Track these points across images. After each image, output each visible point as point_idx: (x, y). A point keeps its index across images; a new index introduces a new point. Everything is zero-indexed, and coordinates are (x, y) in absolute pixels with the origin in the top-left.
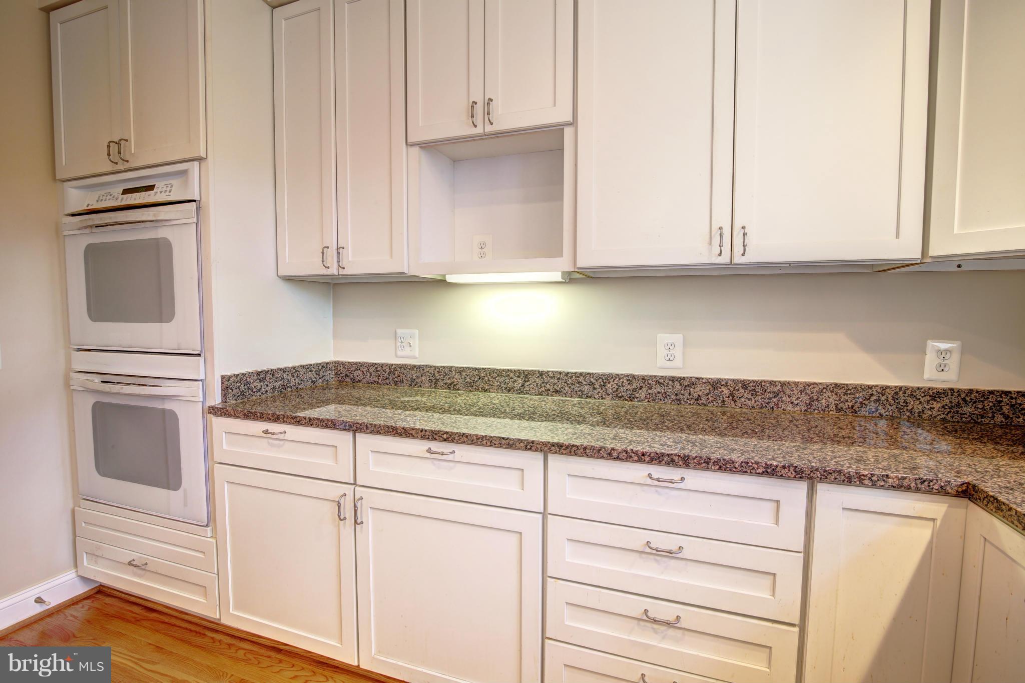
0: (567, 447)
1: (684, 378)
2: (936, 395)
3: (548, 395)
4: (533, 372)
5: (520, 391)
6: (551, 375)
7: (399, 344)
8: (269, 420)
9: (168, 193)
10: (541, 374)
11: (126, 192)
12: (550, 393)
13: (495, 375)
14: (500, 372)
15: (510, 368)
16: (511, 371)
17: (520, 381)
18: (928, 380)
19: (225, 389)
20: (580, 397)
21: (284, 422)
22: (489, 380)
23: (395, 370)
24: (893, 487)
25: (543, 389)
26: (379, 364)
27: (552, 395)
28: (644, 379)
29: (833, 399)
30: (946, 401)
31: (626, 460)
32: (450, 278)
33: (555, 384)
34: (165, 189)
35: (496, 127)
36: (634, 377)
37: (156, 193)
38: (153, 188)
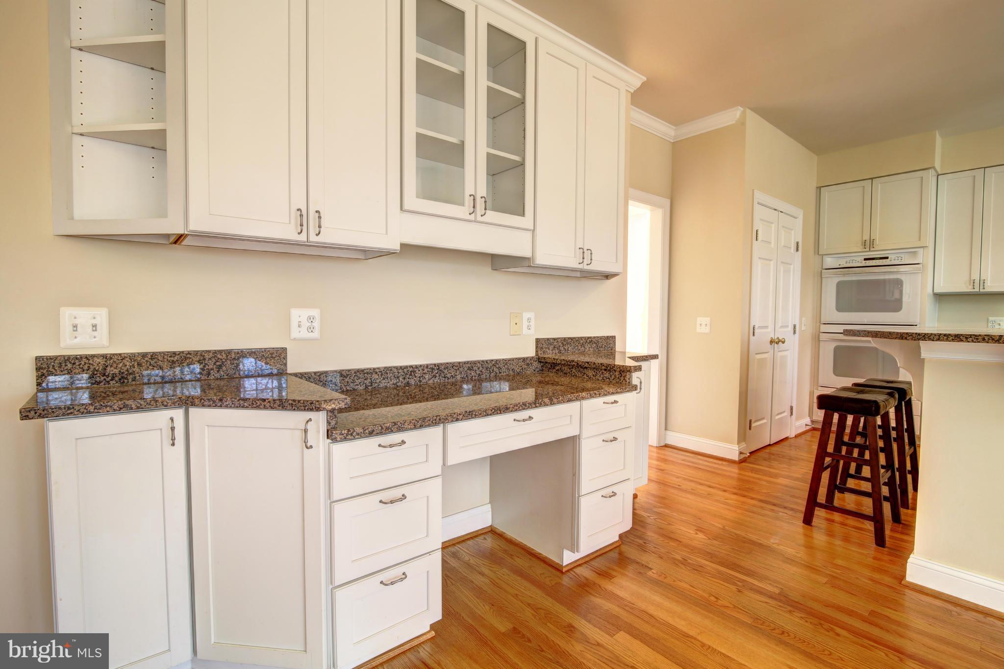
9: (897, 261)
11: (865, 259)
37: (891, 260)
38: (887, 258)
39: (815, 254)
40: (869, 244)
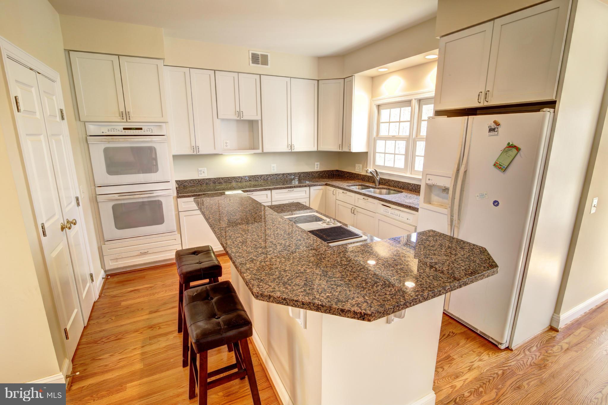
1: (278, 174)
2: (317, 172)
5: (240, 182)
7: (200, 173)
11: (124, 129)
14: (234, 178)
17: (240, 179)
18: (316, 170)
20: (255, 181)
24: (319, 186)
26: (194, 180)
28: (269, 175)
29: (303, 175)
30: (318, 173)
31: (286, 188)
34: (148, 130)
35: (243, 118)
36: (267, 175)
37: (144, 131)
38: (141, 129)
39: (76, 120)
40: (125, 115)
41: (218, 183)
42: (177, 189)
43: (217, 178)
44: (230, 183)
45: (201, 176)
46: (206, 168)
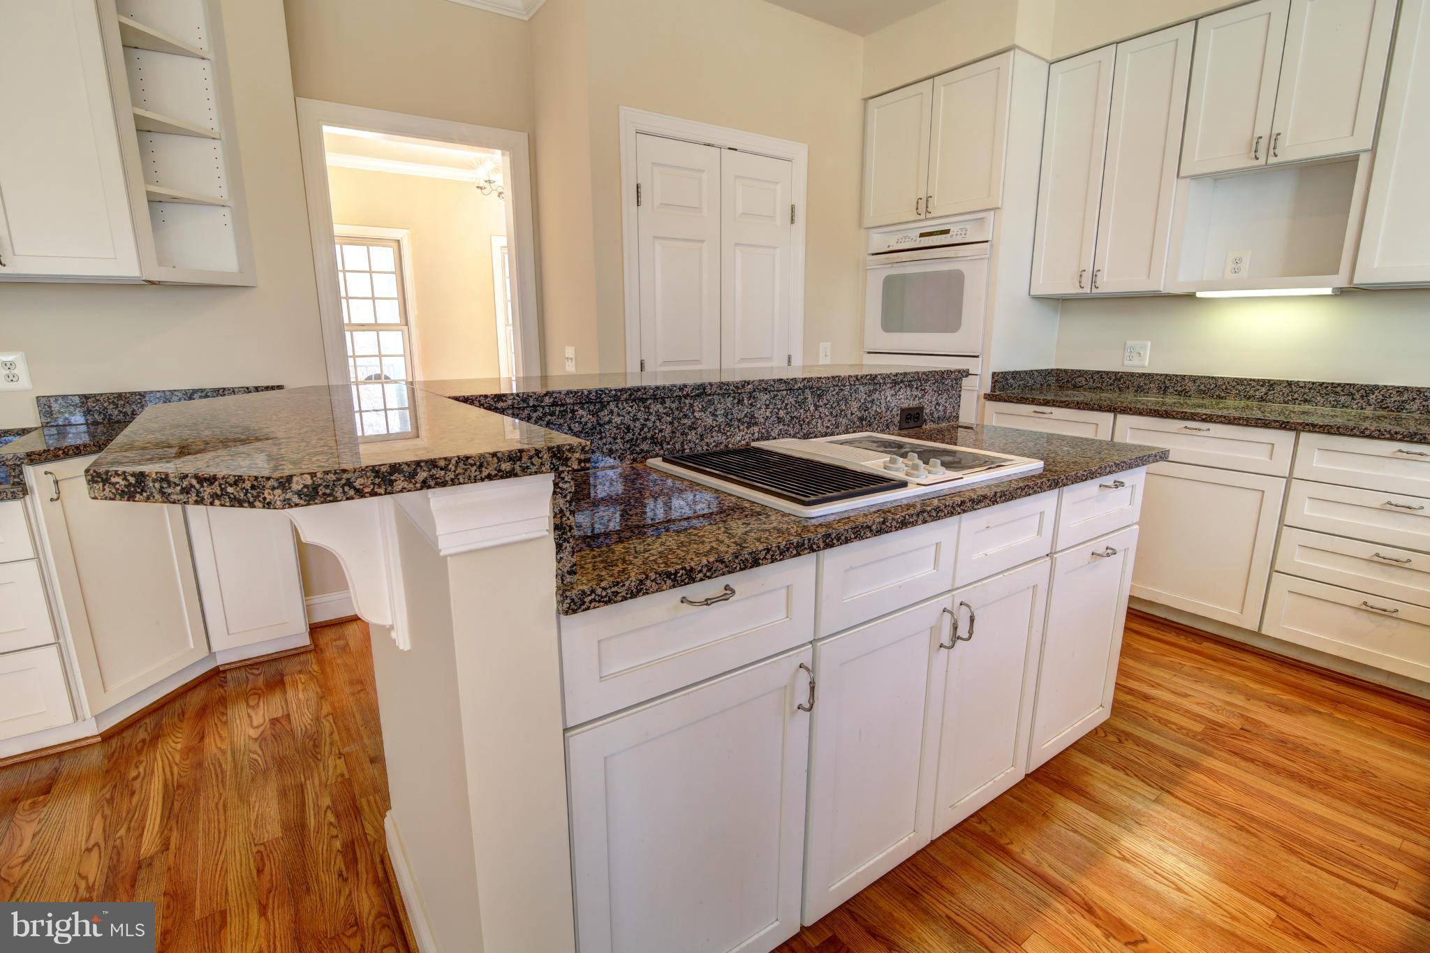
0: (1321, 426)
3: (1295, 404)
4: (1280, 382)
5: (1262, 399)
6: (1301, 385)
7: (1127, 354)
8: (1040, 404)
9: (963, 236)
10: (1289, 384)
11: (922, 235)
12: (1297, 402)
13: (1235, 383)
14: (1240, 381)
15: (1252, 378)
16: (1254, 380)
17: (1264, 390)
19: (994, 382)
20: (1334, 406)
21: (1053, 406)
22: (1226, 388)
23: (1121, 377)
25: (1290, 398)
27: (1299, 404)
31: (1378, 437)
32: (1199, 295)
33: (1304, 394)
34: (960, 232)
35: (1280, 159)
37: (952, 236)
38: (946, 232)
40: (924, 205)
41: (1176, 391)
42: (993, 378)
43: (1176, 376)
44: (1219, 397)
45: (1129, 363)
46: (1149, 343)
